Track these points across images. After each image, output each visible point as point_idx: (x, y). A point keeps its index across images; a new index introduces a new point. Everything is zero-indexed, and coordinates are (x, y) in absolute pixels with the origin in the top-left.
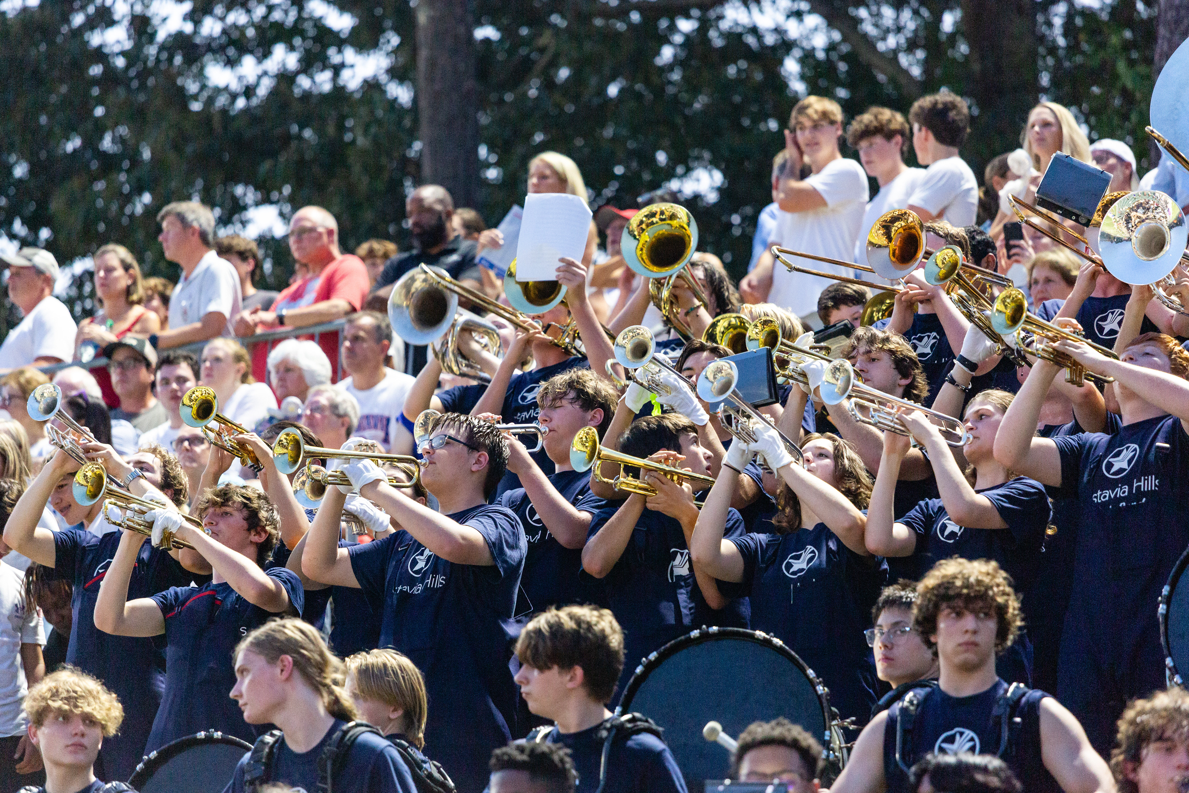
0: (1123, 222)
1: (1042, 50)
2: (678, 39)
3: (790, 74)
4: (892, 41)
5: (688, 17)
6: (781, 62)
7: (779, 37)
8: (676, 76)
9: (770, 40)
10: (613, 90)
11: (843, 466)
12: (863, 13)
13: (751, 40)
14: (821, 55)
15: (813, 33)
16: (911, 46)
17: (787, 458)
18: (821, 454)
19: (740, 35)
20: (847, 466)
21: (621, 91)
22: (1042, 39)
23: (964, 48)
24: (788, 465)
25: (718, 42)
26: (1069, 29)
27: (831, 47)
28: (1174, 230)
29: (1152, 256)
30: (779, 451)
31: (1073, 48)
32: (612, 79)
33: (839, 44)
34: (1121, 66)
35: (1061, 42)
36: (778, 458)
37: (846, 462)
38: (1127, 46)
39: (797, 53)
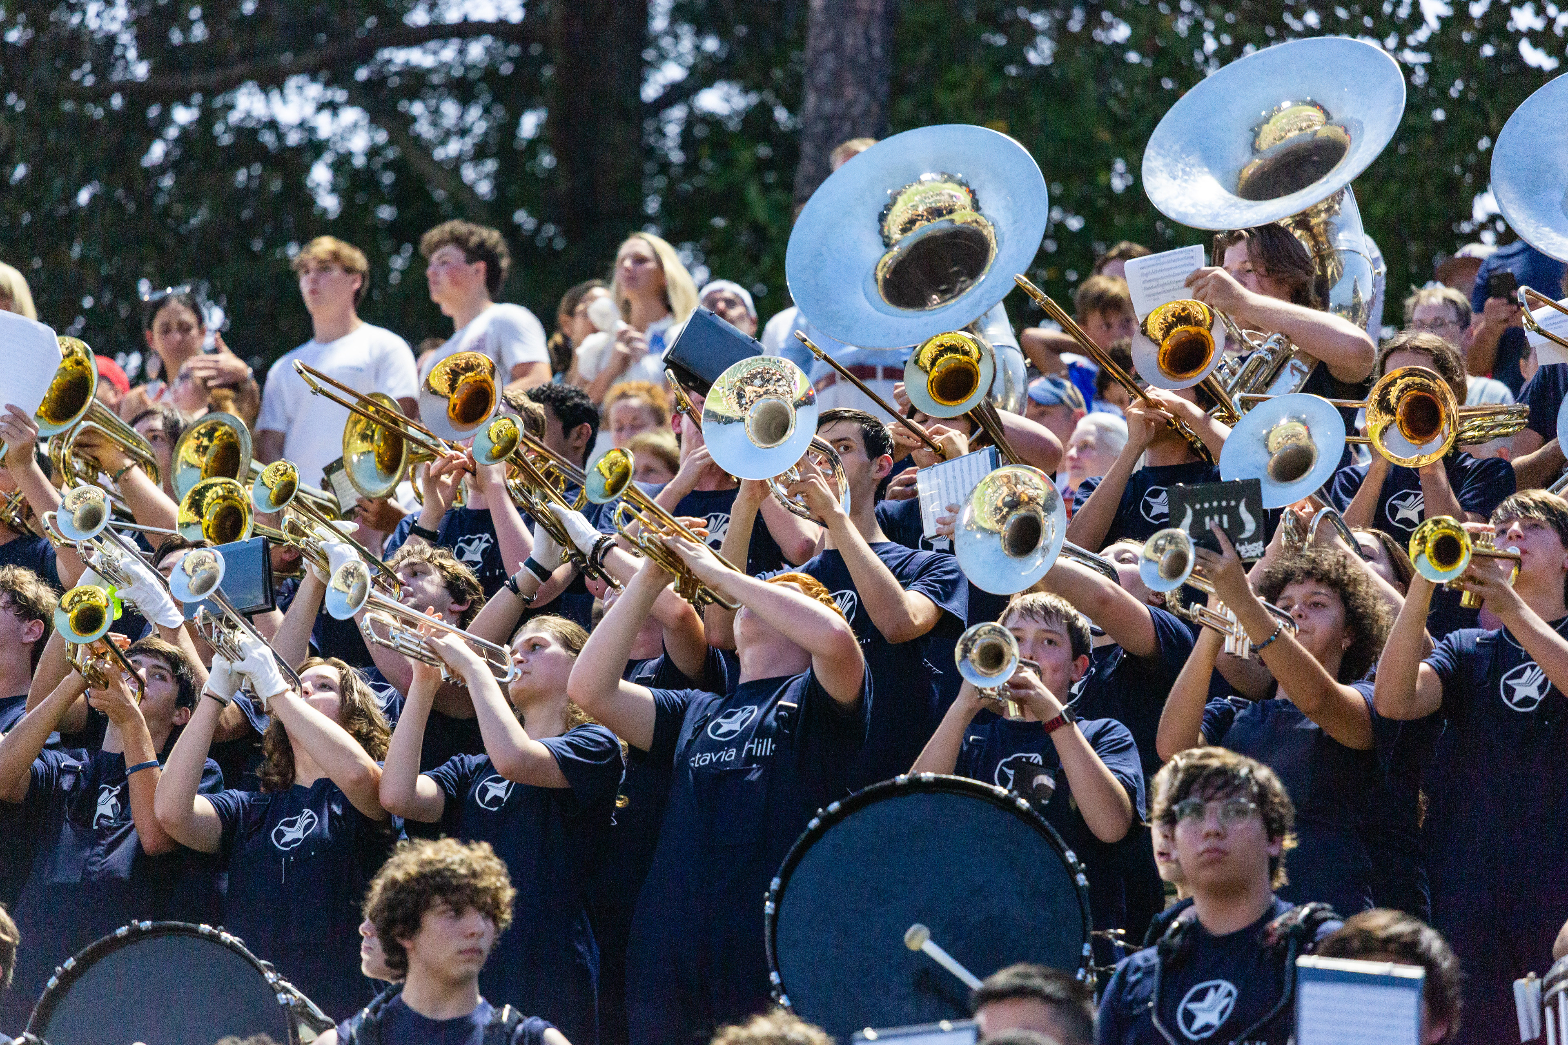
0: (734, 397)
1: (649, 167)
2: (172, 132)
3: (318, 185)
4: (453, 148)
5: (187, 104)
6: (307, 169)
7: (306, 135)
8: (167, 182)
9: (293, 139)
10: (84, 197)
11: (353, 701)
12: (417, 108)
13: (268, 138)
14: (359, 161)
15: (351, 132)
16: (480, 154)
17: (281, 684)
18: (324, 685)
19: (254, 132)
20: (357, 701)
21: (94, 198)
22: (650, 152)
23: (547, 160)
24: (283, 693)
25: (226, 140)
26: (687, 140)
27: (373, 152)
28: (801, 410)
29: (770, 443)
30: (271, 675)
31: (691, 167)
32: (84, 181)
33: (384, 147)
34: (753, 192)
35: (676, 156)
36: (271, 685)
37: (356, 696)
38: (762, 166)
39: (328, 157)
